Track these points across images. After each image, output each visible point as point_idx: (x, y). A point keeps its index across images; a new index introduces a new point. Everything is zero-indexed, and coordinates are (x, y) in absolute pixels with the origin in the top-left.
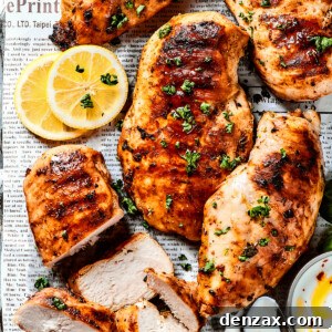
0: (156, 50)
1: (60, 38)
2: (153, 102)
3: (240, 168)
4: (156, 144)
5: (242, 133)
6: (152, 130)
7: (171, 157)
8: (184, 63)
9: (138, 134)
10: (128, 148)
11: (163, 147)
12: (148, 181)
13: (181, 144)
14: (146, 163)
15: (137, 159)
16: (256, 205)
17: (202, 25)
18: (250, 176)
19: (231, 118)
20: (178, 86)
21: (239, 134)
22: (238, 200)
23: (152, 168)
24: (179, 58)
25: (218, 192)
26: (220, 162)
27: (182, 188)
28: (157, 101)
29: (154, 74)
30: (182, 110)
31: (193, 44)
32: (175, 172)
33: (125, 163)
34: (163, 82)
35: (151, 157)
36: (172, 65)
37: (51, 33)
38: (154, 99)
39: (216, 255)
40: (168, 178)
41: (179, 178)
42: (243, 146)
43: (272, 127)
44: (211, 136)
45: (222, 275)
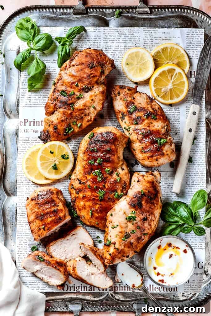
0: (86, 144)
1: (43, 137)
3: (124, 197)
4: (85, 187)
5: (124, 182)
6: (84, 180)
7: (92, 192)
8: (98, 150)
9: (78, 182)
10: (73, 188)
11: (89, 188)
12: (82, 203)
13: (96, 187)
14: (81, 195)
15: (78, 193)
16: (130, 215)
17: (106, 133)
18: (127, 202)
19: (119, 175)
20: (95, 161)
22: (122, 213)
23: (84, 197)
24: (96, 148)
25: (113, 209)
26: (114, 195)
27: (97, 207)
28: (86, 167)
29: (85, 155)
30: (97, 171)
31: (102, 142)
32: (94, 199)
33: (72, 195)
34: (89, 159)
35: (84, 192)
36: (92, 151)
37: (39, 135)
38: (85, 166)
39: (112, 237)
40: (91, 202)
41: (96, 202)
42: (125, 188)
43: (138, 180)
44: (110, 183)
45: (114, 247)
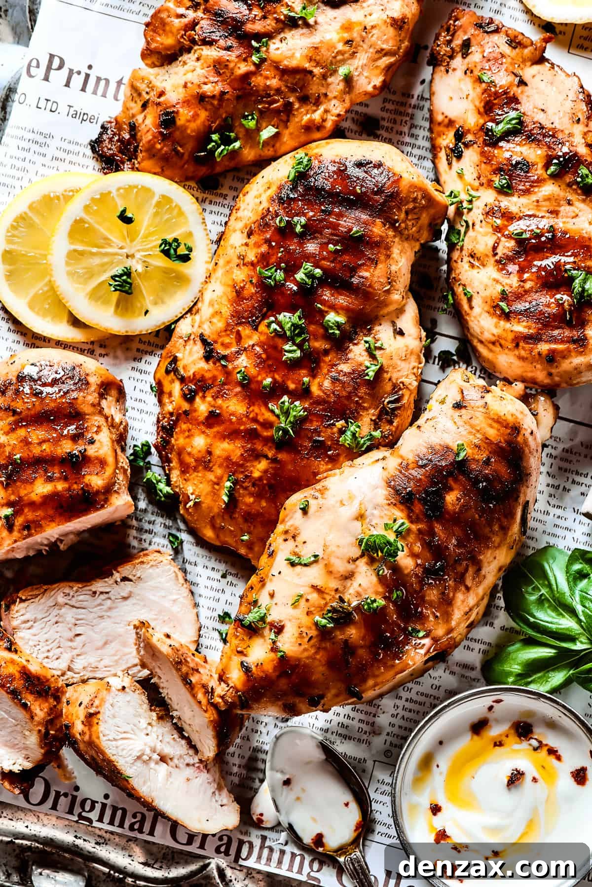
0: (265, 198)
1: (109, 148)
2: (239, 294)
3: (376, 454)
4: (228, 373)
5: (395, 386)
6: (226, 346)
7: (251, 404)
8: (310, 230)
9: (198, 350)
10: (175, 371)
11: (240, 384)
12: (199, 442)
13: (275, 381)
14: (202, 407)
15: (189, 398)
16: (379, 531)
17: (359, 165)
18: (385, 474)
19: (378, 353)
20: (290, 271)
21: (388, 387)
22: (351, 510)
23: (213, 419)
24: (303, 220)
25: (318, 486)
26: (342, 432)
27: (259, 468)
28: (246, 293)
29: (254, 239)
30: (287, 319)
31: (334, 197)
32: (252, 435)
33: (166, 400)
34: (264, 260)
35: (215, 398)
36: (286, 232)
37: (95, 136)
38: (243, 288)
39: (275, 600)
40: (239, 444)
41: (259, 446)
42: (394, 409)
43: (458, 398)
44: (335, 380)
45: (274, 642)
